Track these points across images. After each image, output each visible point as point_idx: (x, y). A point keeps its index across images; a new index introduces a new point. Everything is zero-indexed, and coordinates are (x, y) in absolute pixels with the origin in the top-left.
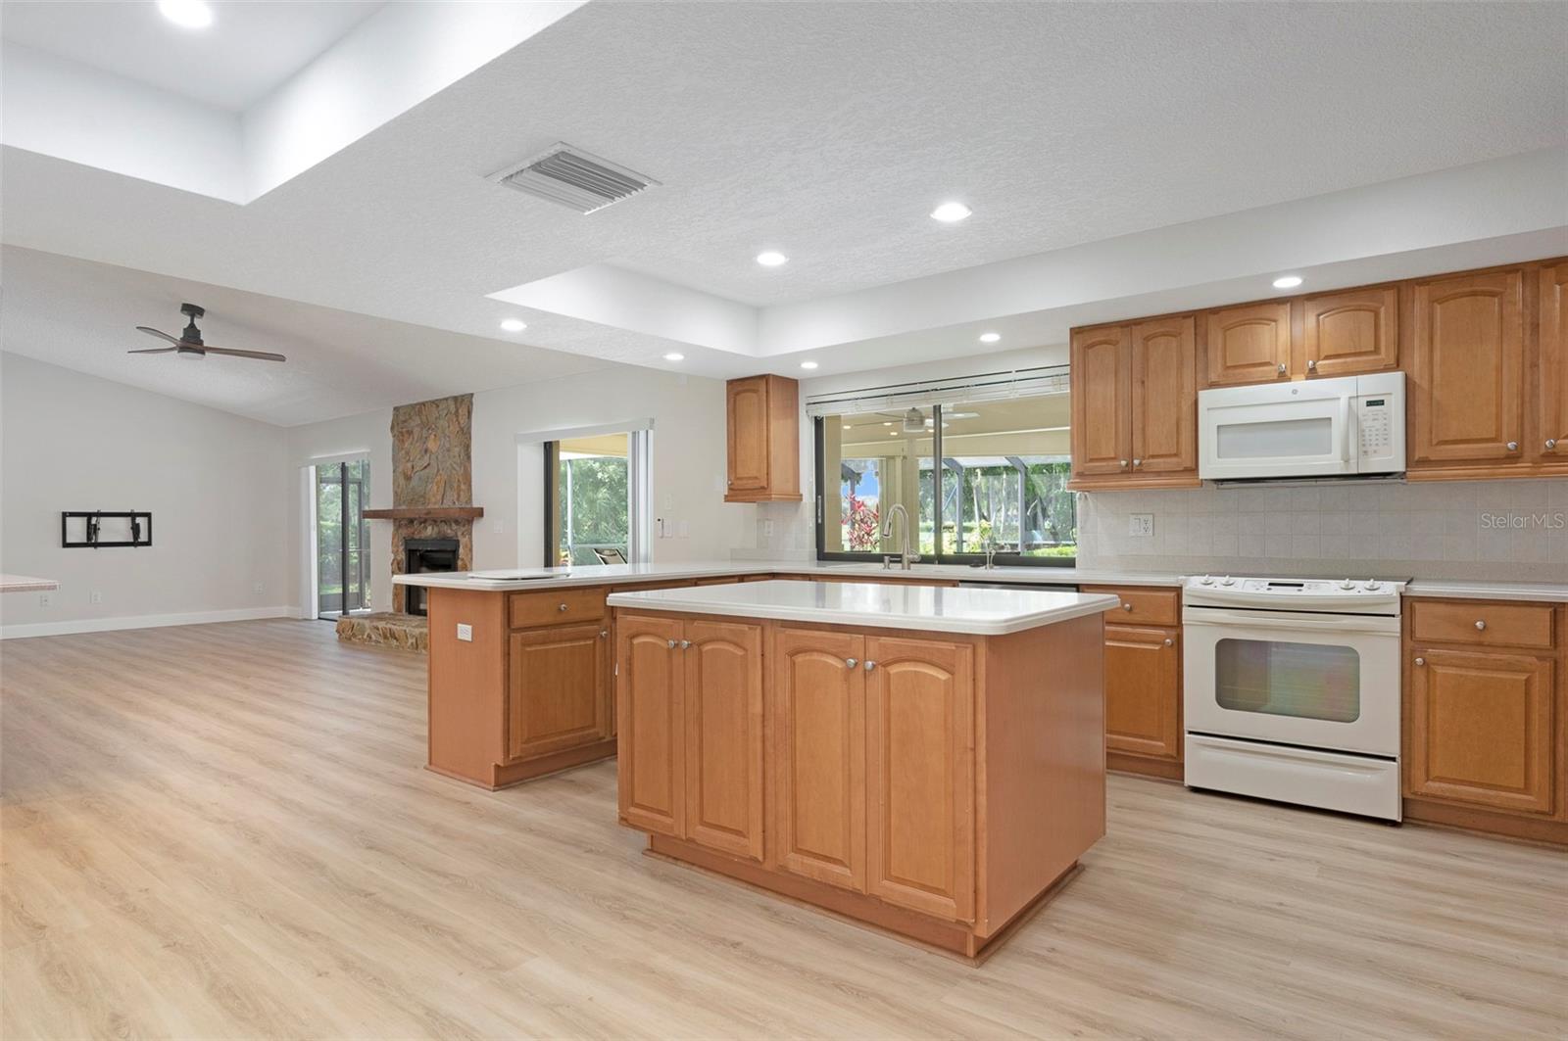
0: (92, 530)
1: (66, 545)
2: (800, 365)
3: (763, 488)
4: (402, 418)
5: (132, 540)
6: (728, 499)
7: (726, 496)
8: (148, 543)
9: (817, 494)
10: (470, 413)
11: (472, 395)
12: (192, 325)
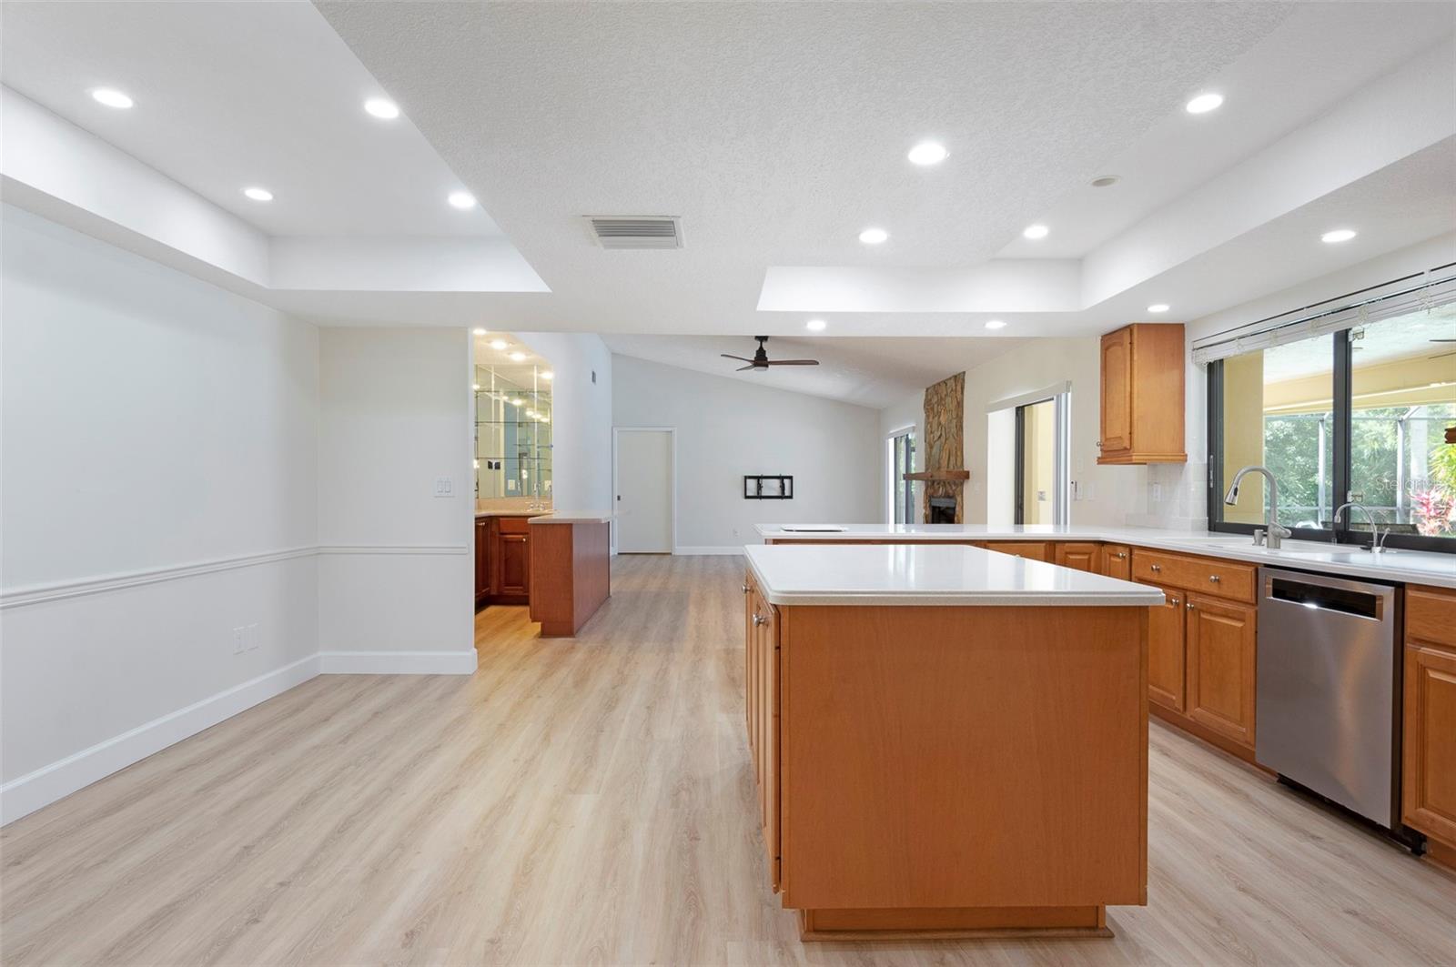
0: (759, 487)
1: (747, 497)
2: (1146, 309)
3: (1125, 449)
4: (929, 397)
5: (780, 495)
6: (1101, 461)
7: (1099, 458)
8: (791, 497)
9: (1210, 452)
10: (962, 388)
11: (964, 373)
12: (761, 348)
